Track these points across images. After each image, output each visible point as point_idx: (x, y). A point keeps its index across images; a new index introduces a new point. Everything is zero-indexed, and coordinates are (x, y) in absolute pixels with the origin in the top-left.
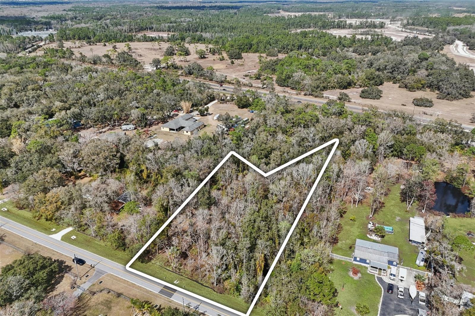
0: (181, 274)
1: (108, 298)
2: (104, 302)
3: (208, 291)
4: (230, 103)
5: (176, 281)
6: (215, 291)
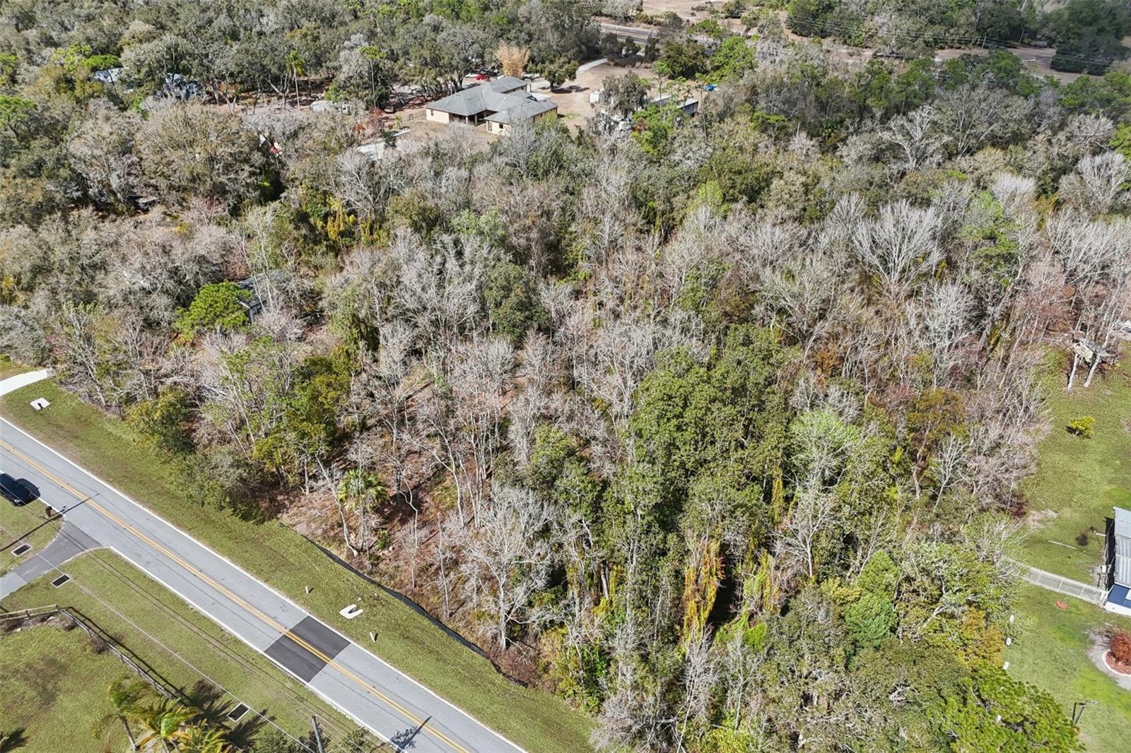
0: (377, 579)
1: (62, 651)
2: (41, 666)
3: (469, 666)
4: (643, 65)
5: (351, 607)
6: (498, 669)
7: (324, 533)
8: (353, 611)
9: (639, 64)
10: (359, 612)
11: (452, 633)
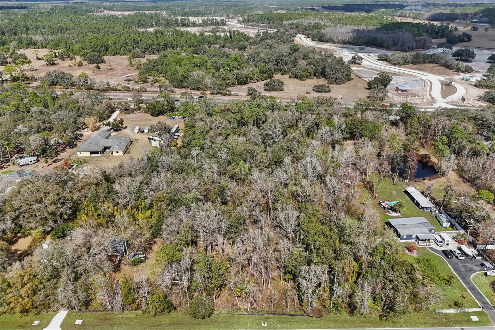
0: (261, 313)
3: (305, 320)
4: (138, 112)
5: (263, 323)
6: (312, 317)
7: (232, 309)
8: (264, 324)
9: (135, 112)
10: (266, 323)
11: (293, 315)
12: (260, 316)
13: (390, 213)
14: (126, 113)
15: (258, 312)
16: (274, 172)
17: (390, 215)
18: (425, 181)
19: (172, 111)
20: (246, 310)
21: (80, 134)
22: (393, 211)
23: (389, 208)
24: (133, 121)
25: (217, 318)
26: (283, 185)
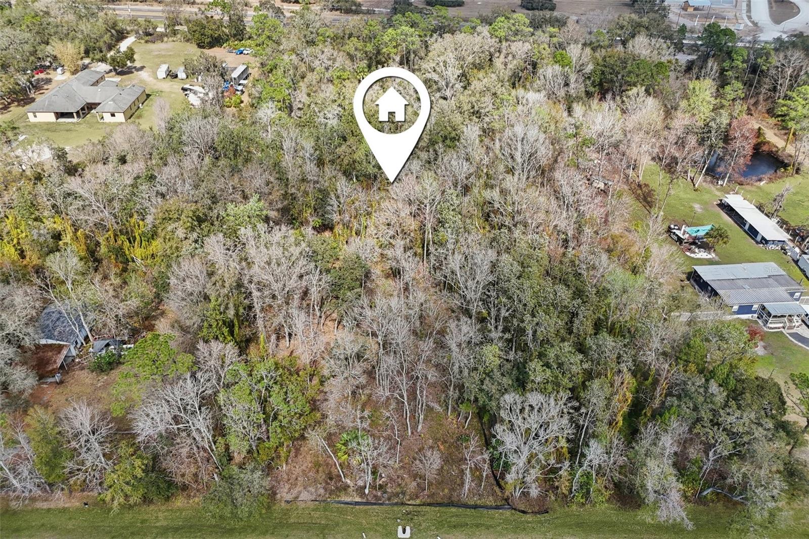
3: (506, 521)
4: (171, 39)
5: (400, 529)
6: (523, 512)
7: (326, 490)
8: (404, 532)
9: (165, 39)
10: (408, 529)
11: (475, 507)
12: (395, 508)
13: (694, 253)
14: (147, 42)
15: (389, 499)
16: (440, 159)
17: (692, 255)
18: (762, 183)
19: (240, 37)
20: (360, 490)
21: (47, 79)
22: (699, 247)
23: (691, 240)
24: (158, 56)
25: (286, 513)
26: (459, 188)
